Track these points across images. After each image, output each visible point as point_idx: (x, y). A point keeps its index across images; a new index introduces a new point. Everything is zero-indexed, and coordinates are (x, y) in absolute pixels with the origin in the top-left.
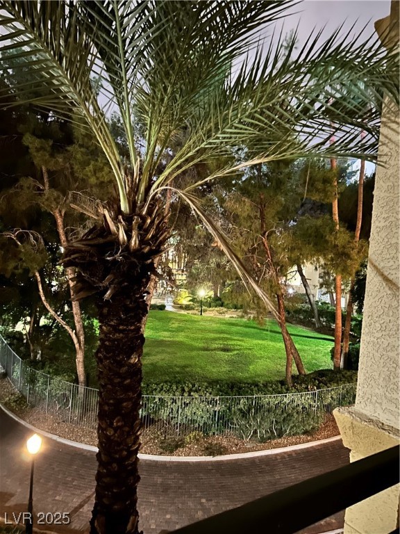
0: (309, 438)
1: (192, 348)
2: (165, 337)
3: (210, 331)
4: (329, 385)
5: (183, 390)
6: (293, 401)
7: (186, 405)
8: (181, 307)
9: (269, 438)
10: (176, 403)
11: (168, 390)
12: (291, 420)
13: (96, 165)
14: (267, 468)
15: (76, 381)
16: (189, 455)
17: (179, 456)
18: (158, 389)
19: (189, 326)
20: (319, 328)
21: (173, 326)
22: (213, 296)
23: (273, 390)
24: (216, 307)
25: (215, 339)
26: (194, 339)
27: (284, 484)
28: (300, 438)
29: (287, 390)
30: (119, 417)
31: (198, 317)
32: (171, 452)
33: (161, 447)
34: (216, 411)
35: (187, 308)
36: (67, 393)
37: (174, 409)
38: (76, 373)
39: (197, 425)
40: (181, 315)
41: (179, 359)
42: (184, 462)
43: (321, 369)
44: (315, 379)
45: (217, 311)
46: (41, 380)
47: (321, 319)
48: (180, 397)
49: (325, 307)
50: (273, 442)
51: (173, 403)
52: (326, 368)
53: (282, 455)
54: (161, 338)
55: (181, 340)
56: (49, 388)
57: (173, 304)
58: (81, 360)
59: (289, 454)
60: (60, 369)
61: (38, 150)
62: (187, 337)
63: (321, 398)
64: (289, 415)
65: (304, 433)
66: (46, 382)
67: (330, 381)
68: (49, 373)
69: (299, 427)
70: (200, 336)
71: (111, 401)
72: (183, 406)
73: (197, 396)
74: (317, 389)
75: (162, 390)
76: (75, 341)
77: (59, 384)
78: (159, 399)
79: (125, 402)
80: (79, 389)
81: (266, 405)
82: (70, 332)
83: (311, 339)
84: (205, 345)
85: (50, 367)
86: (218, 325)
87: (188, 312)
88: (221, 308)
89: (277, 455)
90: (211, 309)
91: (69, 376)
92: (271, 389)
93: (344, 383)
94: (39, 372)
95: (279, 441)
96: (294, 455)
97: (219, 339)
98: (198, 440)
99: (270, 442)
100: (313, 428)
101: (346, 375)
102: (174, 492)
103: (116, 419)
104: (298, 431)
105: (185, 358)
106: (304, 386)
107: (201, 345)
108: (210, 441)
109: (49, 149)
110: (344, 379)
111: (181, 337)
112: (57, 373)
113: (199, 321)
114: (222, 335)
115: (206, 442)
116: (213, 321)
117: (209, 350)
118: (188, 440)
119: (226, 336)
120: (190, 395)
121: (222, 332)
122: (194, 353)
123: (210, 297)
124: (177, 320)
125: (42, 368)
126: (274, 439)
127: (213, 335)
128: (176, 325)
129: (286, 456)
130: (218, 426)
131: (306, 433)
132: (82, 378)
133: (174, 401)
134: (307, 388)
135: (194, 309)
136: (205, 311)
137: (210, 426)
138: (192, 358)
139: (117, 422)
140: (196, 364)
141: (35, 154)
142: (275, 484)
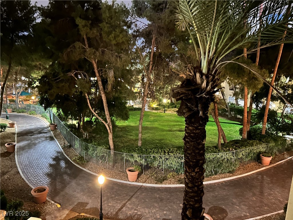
0: (231, 175)
1: (163, 130)
2: (147, 125)
3: (171, 121)
4: (241, 148)
5: (165, 152)
6: (222, 157)
7: (167, 159)
8: (153, 109)
9: (210, 175)
10: (162, 158)
11: (157, 152)
12: (222, 166)
13: (115, 34)
14: (211, 190)
15: (109, 148)
16: (170, 184)
17: (165, 184)
18: (152, 152)
19: (159, 119)
20: (230, 118)
21: (151, 119)
22: (170, 102)
23: (212, 151)
24: (172, 108)
25: (174, 125)
26: (163, 126)
27: (220, 197)
28: (226, 175)
29: (219, 151)
30: (198, 168)
31: (163, 114)
32: (161, 183)
33: (156, 180)
34: (182, 162)
35: (156, 109)
36: (105, 155)
37: (161, 162)
38: (109, 145)
39: (172, 169)
40: (154, 113)
41: (158, 136)
42: (168, 187)
43: (233, 139)
44: (233, 145)
45: (173, 110)
46: (91, 149)
47: (232, 113)
48: (164, 155)
49: (233, 106)
50: (213, 177)
51: (160, 158)
52: (236, 139)
53: (218, 184)
54: (146, 126)
55: (157, 126)
56: (96, 152)
57: (148, 107)
58: (111, 138)
59: (222, 183)
60: (100, 143)
61: (84, 27)
62: (160, 125)
63: (237, 154)
64: (221, 163)
65: (228, 173)
66: (94, 149)
67: (241, 146)
68: (95, 145)
69: (226, 169)
70: (166, 124)
71: (195, 161)
72: (166, 160)
73: (173, 155)
74: (235, 150)
75: (154, 152)
76: (108, 128)
77: (101, 150)
78: (153, 157)
79: (201, 161)
80: (111, 152)
81: (208, 159)
82: (105, 124)
83: (226, 124)
84: (170, 129)
85: (95, 142)
86: (175, 118)
87: (157, 111)
88: (175, 109)
89: (215, 183)
90: (169, 109)
91: (106, 146)
92: (210, 151)
93: (249, 147)
94: (90, 145)
95: (216, 176)
96: (224, 183)
97: (177, 125)
98: (174, 176)
99: (211, 177)
100: (233, 170)
101: (249, 143)
102: (166, 201)
103: (197, 168)
104: (226, 171)
105: (160, 135)
106: (228, 149)
107: (168, 129)
108: (180, 177)
109: (89, 26)
110: (249, 145)
111: (156, 125)
112: (99, 145)
113: (164, 116)
114: (178, 123)
115: (178, 177)
116: (172, 116)
117: (172, 131)
118: (169, 177)
119: (180, 123)
120: (168, 154)
121: (178, 122)
122: (165, 133)
123: (168, 103)
124: (152, 116)
125: (91, 143)
126: (213, 176)
127: (173, 123)
128: (152, 118)
129: (220, 184)
130: (183, 169)
131: (230, 172)
132: (112, 147)
133: (161, 158)
134: (229, 150)
135: (160, 110)
136: (167, 110)
137: (180, 170)
138: (164, 135)
139: (197, 170)
140: (166, 139)
141: (82, 29)
142: (216, 197)
